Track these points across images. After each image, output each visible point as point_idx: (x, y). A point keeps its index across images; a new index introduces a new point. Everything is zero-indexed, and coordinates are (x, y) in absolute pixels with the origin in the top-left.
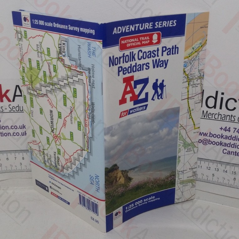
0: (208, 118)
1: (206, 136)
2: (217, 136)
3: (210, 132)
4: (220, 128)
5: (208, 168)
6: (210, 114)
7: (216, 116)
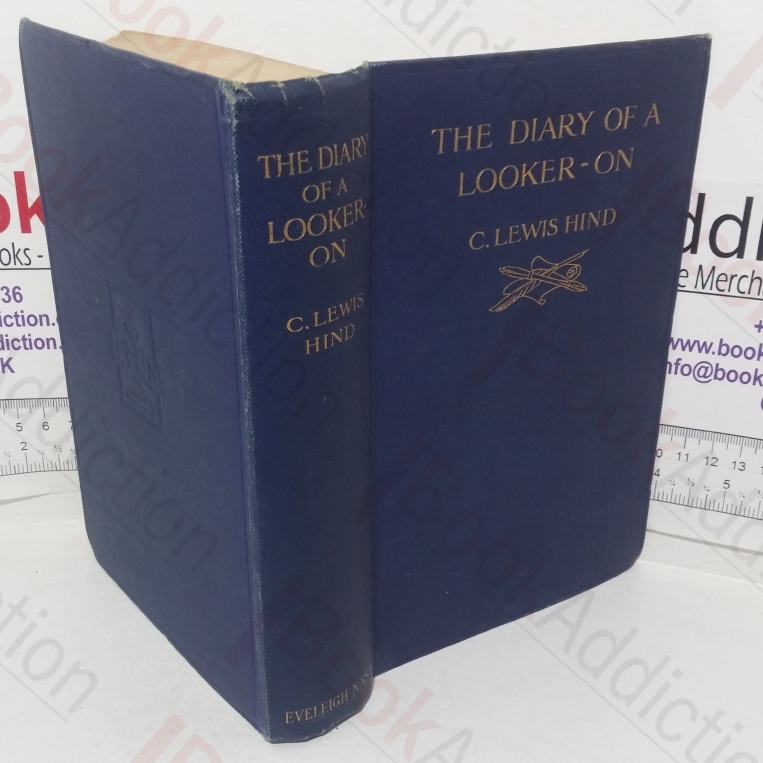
0: (715, 291)
1: (707, 352)
2: (743, 352)
3: (721, 340)
4: (756, 326)
5: (711, 461)
6: (723, 278)
7: (745, 285)
